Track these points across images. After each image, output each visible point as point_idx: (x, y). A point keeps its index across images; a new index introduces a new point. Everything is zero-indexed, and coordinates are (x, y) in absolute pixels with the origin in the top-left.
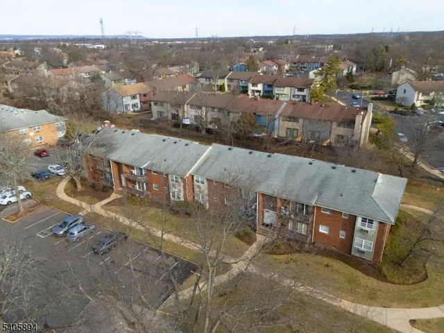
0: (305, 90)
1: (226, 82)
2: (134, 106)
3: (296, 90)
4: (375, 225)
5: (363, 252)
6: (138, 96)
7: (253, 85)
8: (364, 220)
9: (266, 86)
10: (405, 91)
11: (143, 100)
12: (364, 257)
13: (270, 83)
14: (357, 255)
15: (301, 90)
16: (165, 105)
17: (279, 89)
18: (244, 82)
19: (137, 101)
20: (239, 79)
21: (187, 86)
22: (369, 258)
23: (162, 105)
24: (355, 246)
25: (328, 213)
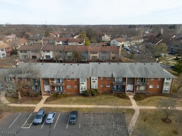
0: (82, 43)
1: (42, 41)
2: (3, 54)
3: (78, 43)
4: (171, 80)
5: (167, 91)
6: (4, 49)
7: (58, 42)
8: (167, 79)
9: (64, 42)
10: (114, 42)
11: (7, 51)
12: (167, 92)
13: (66, 41)
14: (165, 92)
15: (80, 43)
16: (28, 52)
17: (71, 43)
18: (51, 41)
19: (4, 52)
20: (49, 40)
21: (26, 44)
22: (168, 92)
23: (26, 52)
24: (164, 89)
25: (153, 80)
